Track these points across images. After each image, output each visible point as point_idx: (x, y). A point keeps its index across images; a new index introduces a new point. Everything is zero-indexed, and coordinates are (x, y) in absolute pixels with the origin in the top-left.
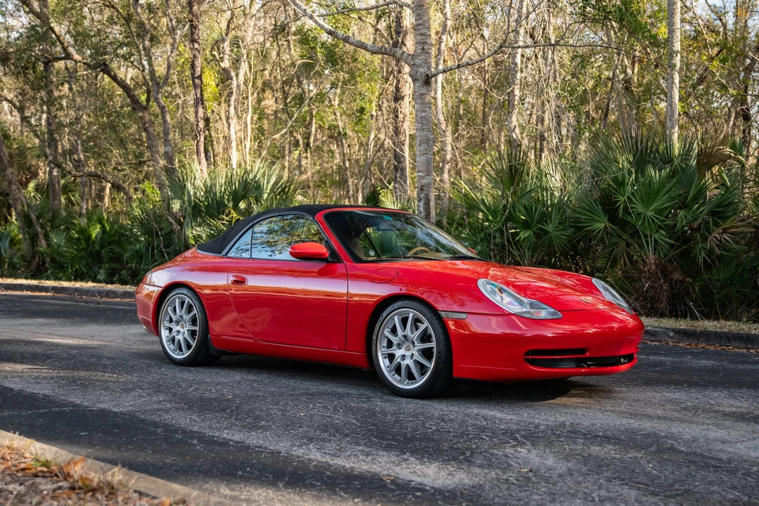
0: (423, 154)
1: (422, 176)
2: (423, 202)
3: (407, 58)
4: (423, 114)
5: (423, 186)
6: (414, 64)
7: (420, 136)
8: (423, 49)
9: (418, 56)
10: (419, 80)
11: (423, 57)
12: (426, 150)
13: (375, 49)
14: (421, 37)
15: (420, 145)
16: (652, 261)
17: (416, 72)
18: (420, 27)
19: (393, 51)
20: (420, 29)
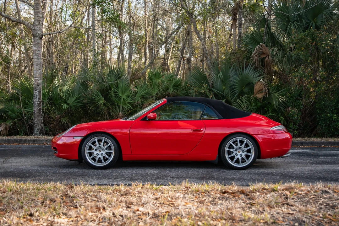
0: (39, 70)
1: (38, 80)
2: (38, 91)
3: (30, 26)
4: (39, 52)
5: (38, 84)
6: (35, 29)
7: (37, 62)
8: (39, 23)
9: (37, 26)
10: (37, 37)
11: (39, 27)
12: (40, 68)
13: (15, 20)
14: (38, 18)
15: (37, 66)
16: (121, 115)
17: (36, 33)
18: (38, 13)
19: (23, 22)
20: (38, 14)
